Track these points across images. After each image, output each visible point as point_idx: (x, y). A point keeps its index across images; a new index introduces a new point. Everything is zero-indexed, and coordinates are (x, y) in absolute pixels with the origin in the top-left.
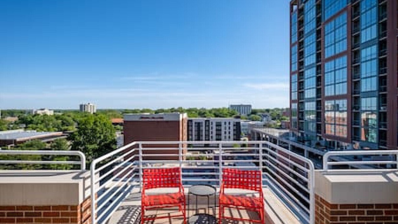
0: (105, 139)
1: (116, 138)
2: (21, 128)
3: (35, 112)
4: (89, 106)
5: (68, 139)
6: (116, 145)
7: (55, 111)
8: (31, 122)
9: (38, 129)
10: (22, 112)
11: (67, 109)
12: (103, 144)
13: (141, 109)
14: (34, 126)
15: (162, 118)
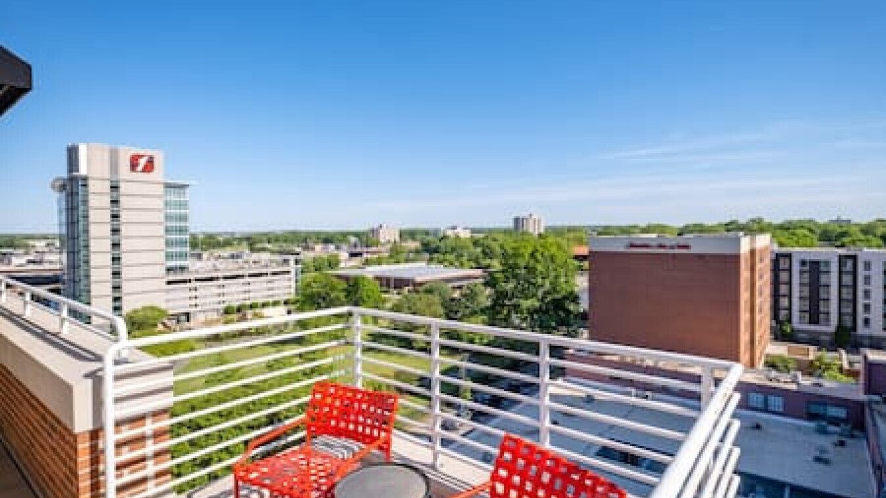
0: (554, 289)
1: (576, 289)
2: (422, 260)
3: (444, 232)
4: (531, 222)
5: (486, 284)
6: (578, 303)
7: (473, 231)
8: (436, 251)
9: (446, 263)
10: (427, 233)
11: (491, 226)
12: (549, 298)
13: (643, 225)
14: (441, 257)
15: (687, 247)
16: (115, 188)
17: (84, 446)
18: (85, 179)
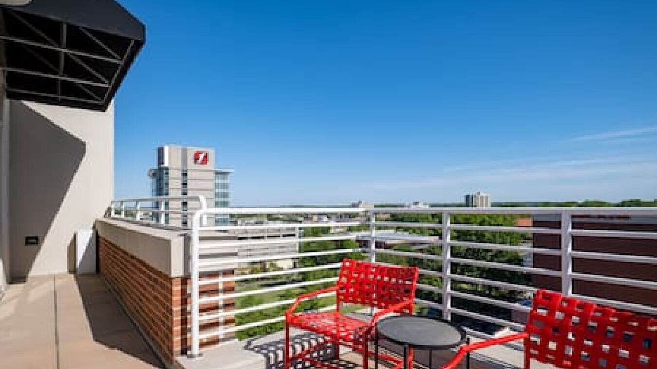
2: (392, 228)
4: (479, 198)
9: (410, 232)
15: (626, 218)
16: (185, 175)
17: (177, 288)
18: (167, 169)
